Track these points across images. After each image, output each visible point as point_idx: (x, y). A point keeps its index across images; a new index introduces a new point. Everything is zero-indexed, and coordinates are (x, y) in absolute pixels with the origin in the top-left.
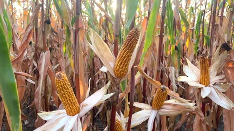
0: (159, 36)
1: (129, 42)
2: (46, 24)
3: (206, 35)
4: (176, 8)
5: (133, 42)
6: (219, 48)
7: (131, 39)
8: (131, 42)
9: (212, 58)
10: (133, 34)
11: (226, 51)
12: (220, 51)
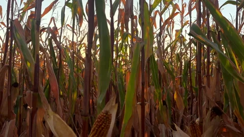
0: (141, 104)
1: (99, 128)
2: (13, 88)
3: (195, 87)
4: (160, 60)
5: (103, 128)
6: (209, 112)
7: (101, 125)
8: (100, 129)
9: (204, 124)
10: (103, 118)
11: (218, 116)
12: (211, 116)
